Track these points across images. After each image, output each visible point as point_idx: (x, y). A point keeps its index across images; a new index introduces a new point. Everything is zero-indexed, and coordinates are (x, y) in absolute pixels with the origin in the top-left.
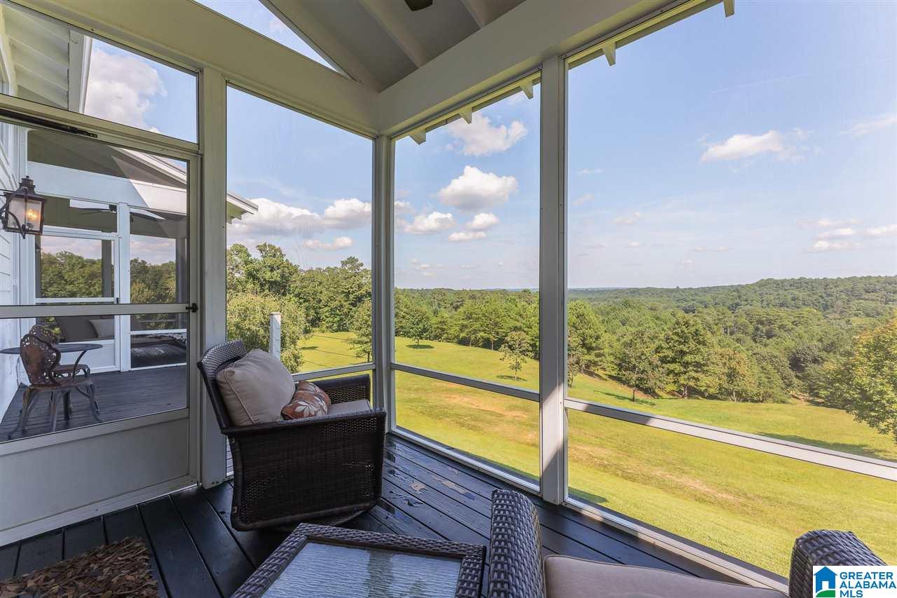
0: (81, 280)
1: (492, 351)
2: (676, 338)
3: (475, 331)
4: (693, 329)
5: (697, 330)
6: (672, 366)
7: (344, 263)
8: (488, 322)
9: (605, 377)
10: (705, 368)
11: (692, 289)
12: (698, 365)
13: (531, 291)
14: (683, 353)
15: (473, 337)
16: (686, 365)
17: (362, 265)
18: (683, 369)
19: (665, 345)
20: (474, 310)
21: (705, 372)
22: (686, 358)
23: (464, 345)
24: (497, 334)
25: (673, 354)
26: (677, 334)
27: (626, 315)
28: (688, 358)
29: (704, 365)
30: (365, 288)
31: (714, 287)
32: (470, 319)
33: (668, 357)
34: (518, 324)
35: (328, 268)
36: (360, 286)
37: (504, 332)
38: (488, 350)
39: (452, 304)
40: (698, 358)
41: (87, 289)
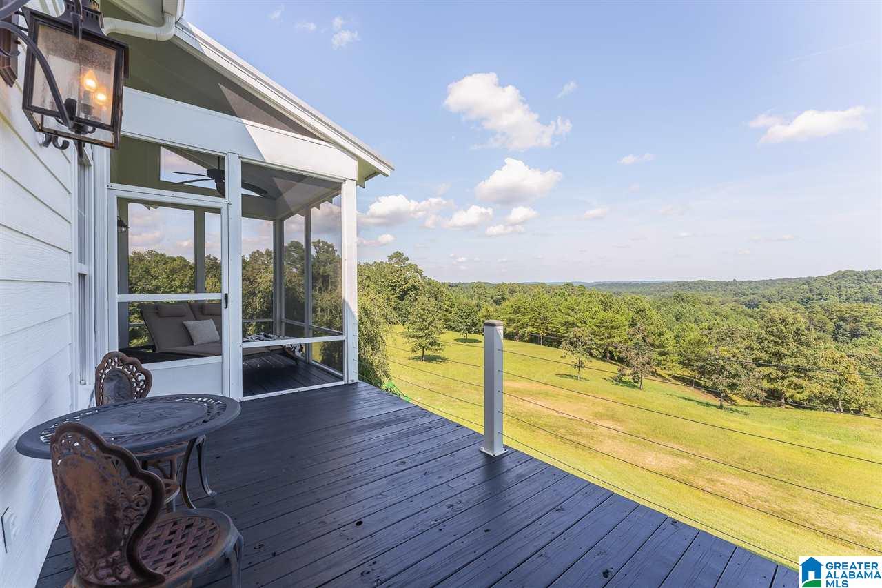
0: (164, 276)
1: (541, 346)
2: (771, 338)
3: (523, 326)
4: (793, 328)
5: (798, 329)
6: (766, 370)
7: (390, 258)
8: (537, 317)
9: (668, 377)
10: (810, 374)
11: (752, 281)
12: (800, 370)
13: (575, 285)
14: (779, 355)
15: (521, 332)
16: (785, 369)
17: (407, 259)
18: (781, 374)
19: (755, 345)
20: (521, 304)
21: (810, 378)
22: (785, 361)
23: (509, 339)
24: (547, 329)
25: (767, 356)
26: (772, 333)
27: (680, 309)
28: (787, 361)
29: (809, 370)
30: (410, 282)
31: (777, 280)
32: (517, 313)
33: (761, 359)
34: (571, 319)
35: (375, 262)
36: (406, 280)
37: (554, 327)
38: (536, 345)
39: (492, 298)
40: (801, 361)
41: (169, 284)
